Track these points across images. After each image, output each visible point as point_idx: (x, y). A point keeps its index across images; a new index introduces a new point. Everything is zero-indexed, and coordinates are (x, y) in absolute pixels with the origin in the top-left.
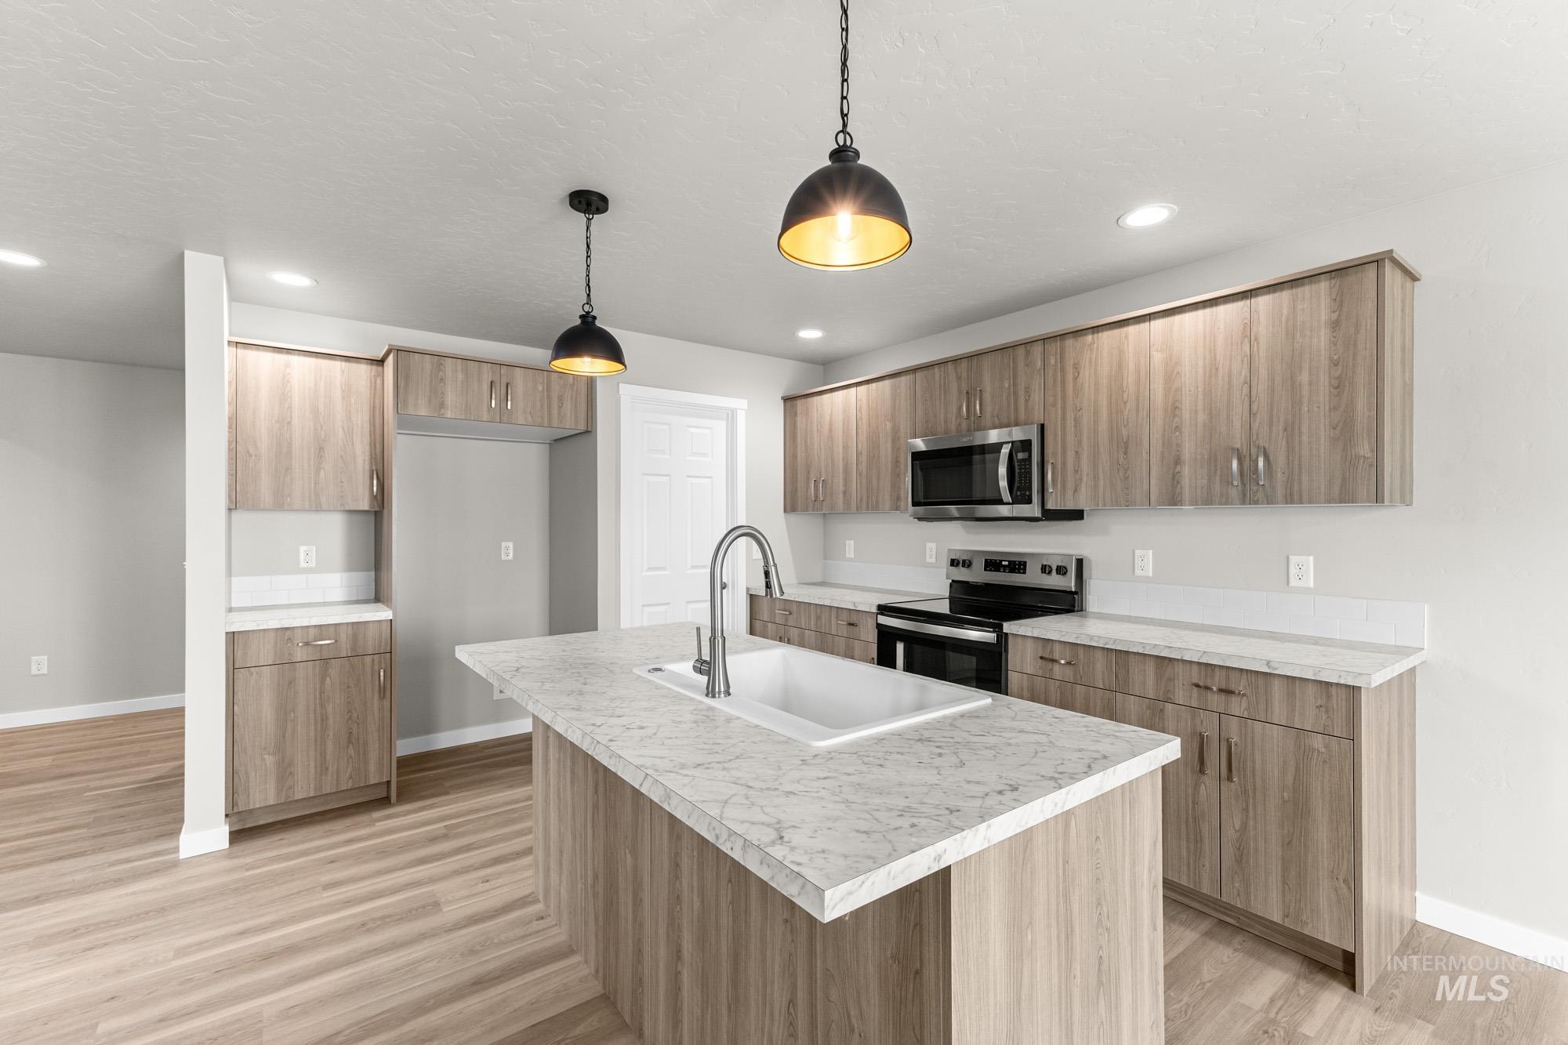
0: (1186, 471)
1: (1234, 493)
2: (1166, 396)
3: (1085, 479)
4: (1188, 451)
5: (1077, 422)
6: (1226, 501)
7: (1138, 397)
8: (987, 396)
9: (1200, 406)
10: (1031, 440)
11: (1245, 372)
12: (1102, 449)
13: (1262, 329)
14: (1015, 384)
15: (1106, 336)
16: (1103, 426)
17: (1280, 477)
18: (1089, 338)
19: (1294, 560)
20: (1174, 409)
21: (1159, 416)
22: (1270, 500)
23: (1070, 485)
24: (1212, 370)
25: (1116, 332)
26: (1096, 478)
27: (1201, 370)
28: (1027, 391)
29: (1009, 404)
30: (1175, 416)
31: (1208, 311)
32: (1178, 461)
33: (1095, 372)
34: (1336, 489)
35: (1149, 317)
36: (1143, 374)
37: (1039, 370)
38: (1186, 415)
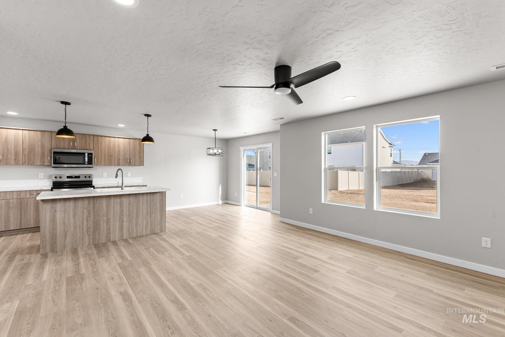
0: (121, 161)
1: (128, 164)
2: (118, 150)
3: (103, 161)
4: (121, 158)
5: (101, 151)
6: (126, 165)
7: (113, 149)
8: (78, 142)
9: (123, 152)
10: (92, 153)
11: (129, 148)
12: (106, 156)
13: (131, 143)
14: (86, 142)
15: (107, 138)
16: (107, 153)
17: (133, 163)
18: (104, 137)
19: (128, 173)
20: (119, 152)
21: (116, 152)
22: (132, 165)
23: (99, 162)
24: (125, 147)
25: (109, 138)
26: (105, 161)
27: (123, 148)
28: (89, 144)
29: (84, 145)
30: (119, 153)
31: (124, 139)
32: (120, 159)
33: (105, 143)
34: (139, 164)
35: (115, 137)
36: (114, 145)
37: (92, 140)
38: (121, 153)
